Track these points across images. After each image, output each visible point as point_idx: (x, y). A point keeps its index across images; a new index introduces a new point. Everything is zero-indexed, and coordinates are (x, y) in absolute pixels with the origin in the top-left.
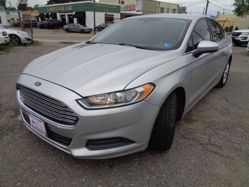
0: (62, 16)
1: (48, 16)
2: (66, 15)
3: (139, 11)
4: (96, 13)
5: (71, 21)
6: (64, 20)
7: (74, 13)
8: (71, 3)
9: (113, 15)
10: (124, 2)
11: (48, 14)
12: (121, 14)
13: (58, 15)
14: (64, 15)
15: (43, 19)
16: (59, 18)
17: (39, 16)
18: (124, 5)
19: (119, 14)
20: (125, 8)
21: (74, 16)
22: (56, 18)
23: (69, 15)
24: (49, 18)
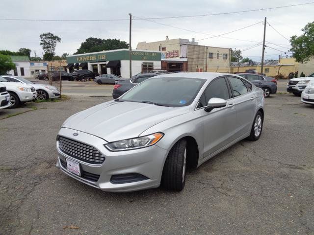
0: (93, 65)
1: (77, 66)
2: (98, 65)
3: (182, 57)
4: (132, 61)
5: (104, 71)
6: (95, 70)
7: (107, 63)
8: (104, 52)
9: (152, 63)
10: (165, 48)
11: (77, 65)
12: (162, 61)
13: (89, 65)
14: (97, 65)
15: (71, 70)
16: (90, 68)
17: (67, 66)
18: (165, 52)
19: (160, 62)
20: (167, 54)
21: (108, 66)
22: (87, 68)
23: (101, 65)
24: (78, 69)
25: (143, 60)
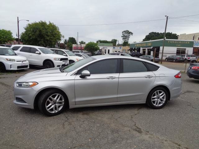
0: (143, 49)
1: (134, 50)
4: (165, 47)
6: (144, 52)
7: (152, 48)
8: (150, 41)
9: (185, 49)
11: (135, 48)
12: (194, 48)
13: (141, 49)
14: (145, 49)
17: (129, 50)
19: (192, 48)
21: (151, 50)
22: (140, 51)
23: (148, 49)
24: (135, 51)
25: (177, 46)
